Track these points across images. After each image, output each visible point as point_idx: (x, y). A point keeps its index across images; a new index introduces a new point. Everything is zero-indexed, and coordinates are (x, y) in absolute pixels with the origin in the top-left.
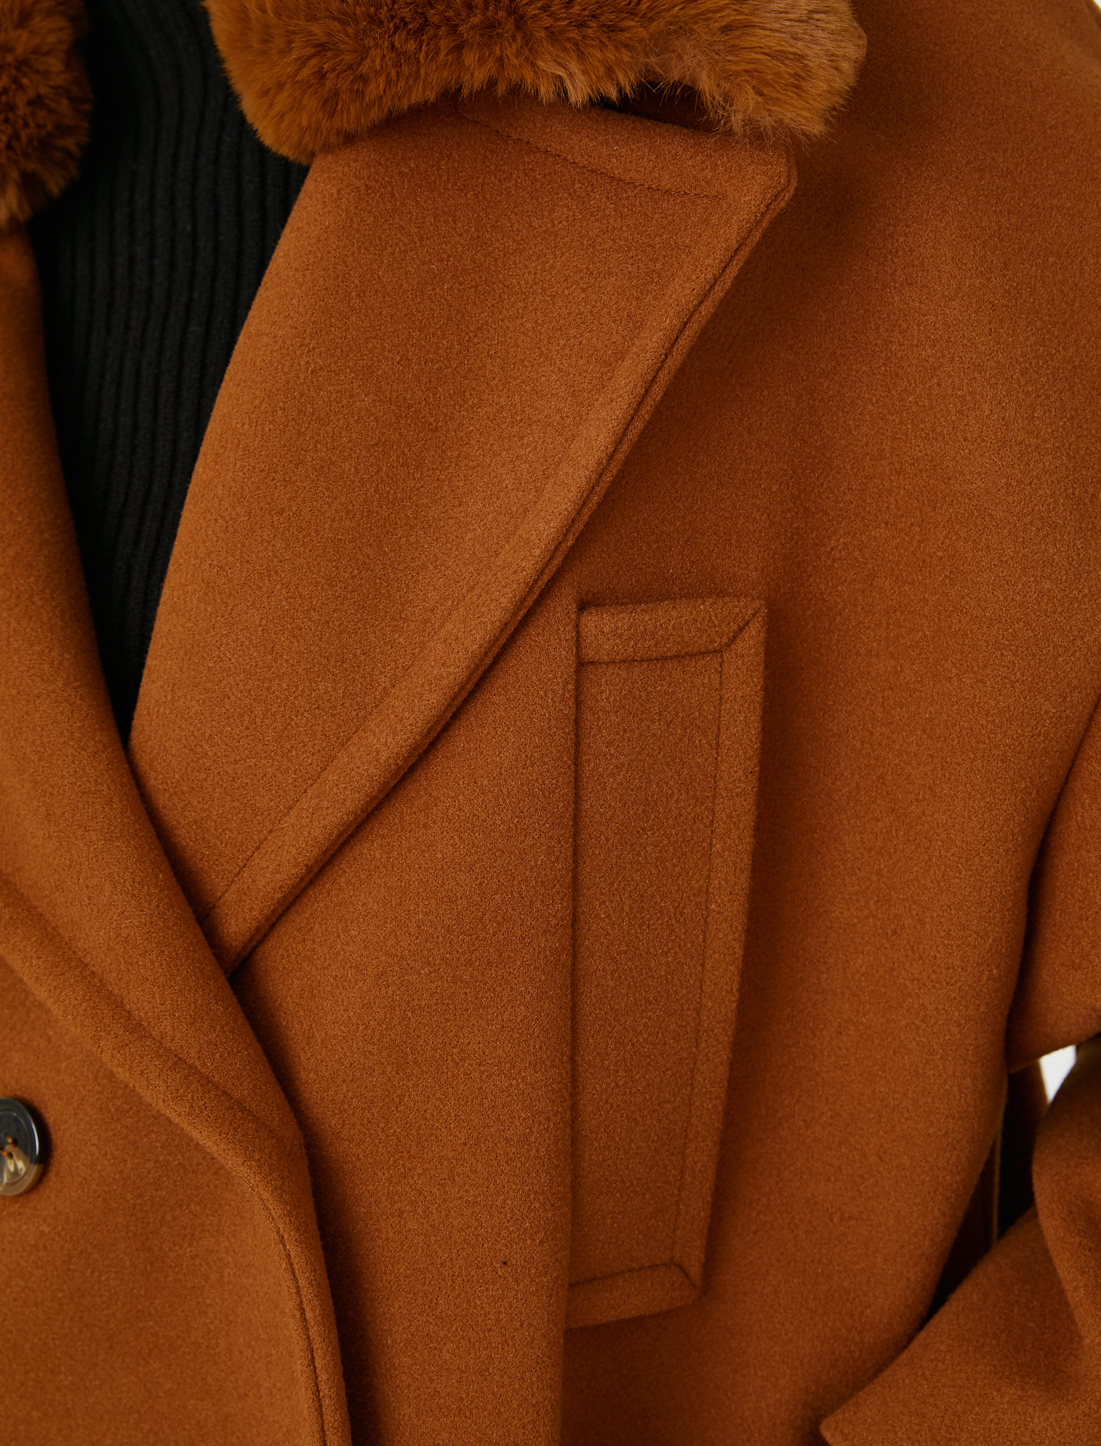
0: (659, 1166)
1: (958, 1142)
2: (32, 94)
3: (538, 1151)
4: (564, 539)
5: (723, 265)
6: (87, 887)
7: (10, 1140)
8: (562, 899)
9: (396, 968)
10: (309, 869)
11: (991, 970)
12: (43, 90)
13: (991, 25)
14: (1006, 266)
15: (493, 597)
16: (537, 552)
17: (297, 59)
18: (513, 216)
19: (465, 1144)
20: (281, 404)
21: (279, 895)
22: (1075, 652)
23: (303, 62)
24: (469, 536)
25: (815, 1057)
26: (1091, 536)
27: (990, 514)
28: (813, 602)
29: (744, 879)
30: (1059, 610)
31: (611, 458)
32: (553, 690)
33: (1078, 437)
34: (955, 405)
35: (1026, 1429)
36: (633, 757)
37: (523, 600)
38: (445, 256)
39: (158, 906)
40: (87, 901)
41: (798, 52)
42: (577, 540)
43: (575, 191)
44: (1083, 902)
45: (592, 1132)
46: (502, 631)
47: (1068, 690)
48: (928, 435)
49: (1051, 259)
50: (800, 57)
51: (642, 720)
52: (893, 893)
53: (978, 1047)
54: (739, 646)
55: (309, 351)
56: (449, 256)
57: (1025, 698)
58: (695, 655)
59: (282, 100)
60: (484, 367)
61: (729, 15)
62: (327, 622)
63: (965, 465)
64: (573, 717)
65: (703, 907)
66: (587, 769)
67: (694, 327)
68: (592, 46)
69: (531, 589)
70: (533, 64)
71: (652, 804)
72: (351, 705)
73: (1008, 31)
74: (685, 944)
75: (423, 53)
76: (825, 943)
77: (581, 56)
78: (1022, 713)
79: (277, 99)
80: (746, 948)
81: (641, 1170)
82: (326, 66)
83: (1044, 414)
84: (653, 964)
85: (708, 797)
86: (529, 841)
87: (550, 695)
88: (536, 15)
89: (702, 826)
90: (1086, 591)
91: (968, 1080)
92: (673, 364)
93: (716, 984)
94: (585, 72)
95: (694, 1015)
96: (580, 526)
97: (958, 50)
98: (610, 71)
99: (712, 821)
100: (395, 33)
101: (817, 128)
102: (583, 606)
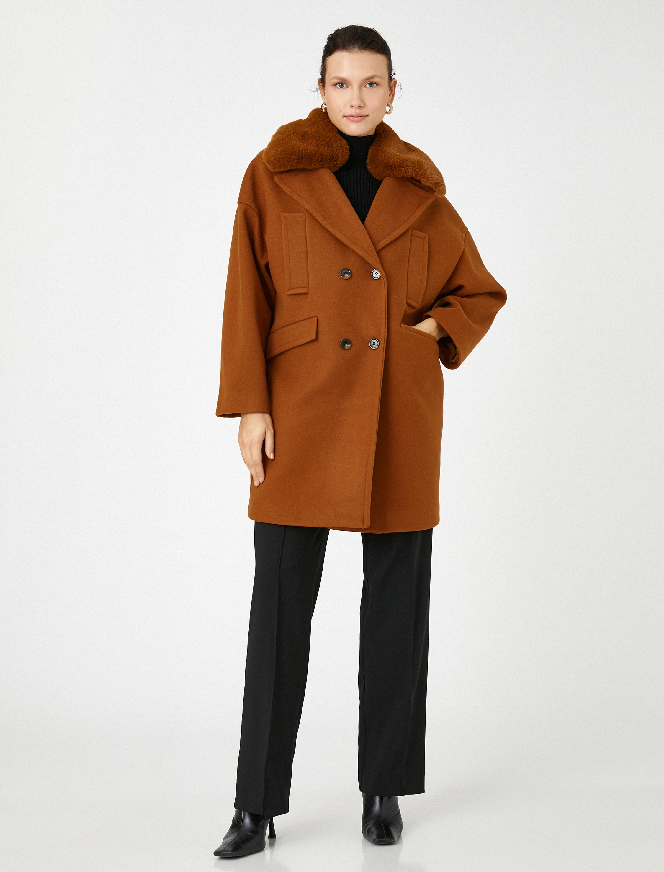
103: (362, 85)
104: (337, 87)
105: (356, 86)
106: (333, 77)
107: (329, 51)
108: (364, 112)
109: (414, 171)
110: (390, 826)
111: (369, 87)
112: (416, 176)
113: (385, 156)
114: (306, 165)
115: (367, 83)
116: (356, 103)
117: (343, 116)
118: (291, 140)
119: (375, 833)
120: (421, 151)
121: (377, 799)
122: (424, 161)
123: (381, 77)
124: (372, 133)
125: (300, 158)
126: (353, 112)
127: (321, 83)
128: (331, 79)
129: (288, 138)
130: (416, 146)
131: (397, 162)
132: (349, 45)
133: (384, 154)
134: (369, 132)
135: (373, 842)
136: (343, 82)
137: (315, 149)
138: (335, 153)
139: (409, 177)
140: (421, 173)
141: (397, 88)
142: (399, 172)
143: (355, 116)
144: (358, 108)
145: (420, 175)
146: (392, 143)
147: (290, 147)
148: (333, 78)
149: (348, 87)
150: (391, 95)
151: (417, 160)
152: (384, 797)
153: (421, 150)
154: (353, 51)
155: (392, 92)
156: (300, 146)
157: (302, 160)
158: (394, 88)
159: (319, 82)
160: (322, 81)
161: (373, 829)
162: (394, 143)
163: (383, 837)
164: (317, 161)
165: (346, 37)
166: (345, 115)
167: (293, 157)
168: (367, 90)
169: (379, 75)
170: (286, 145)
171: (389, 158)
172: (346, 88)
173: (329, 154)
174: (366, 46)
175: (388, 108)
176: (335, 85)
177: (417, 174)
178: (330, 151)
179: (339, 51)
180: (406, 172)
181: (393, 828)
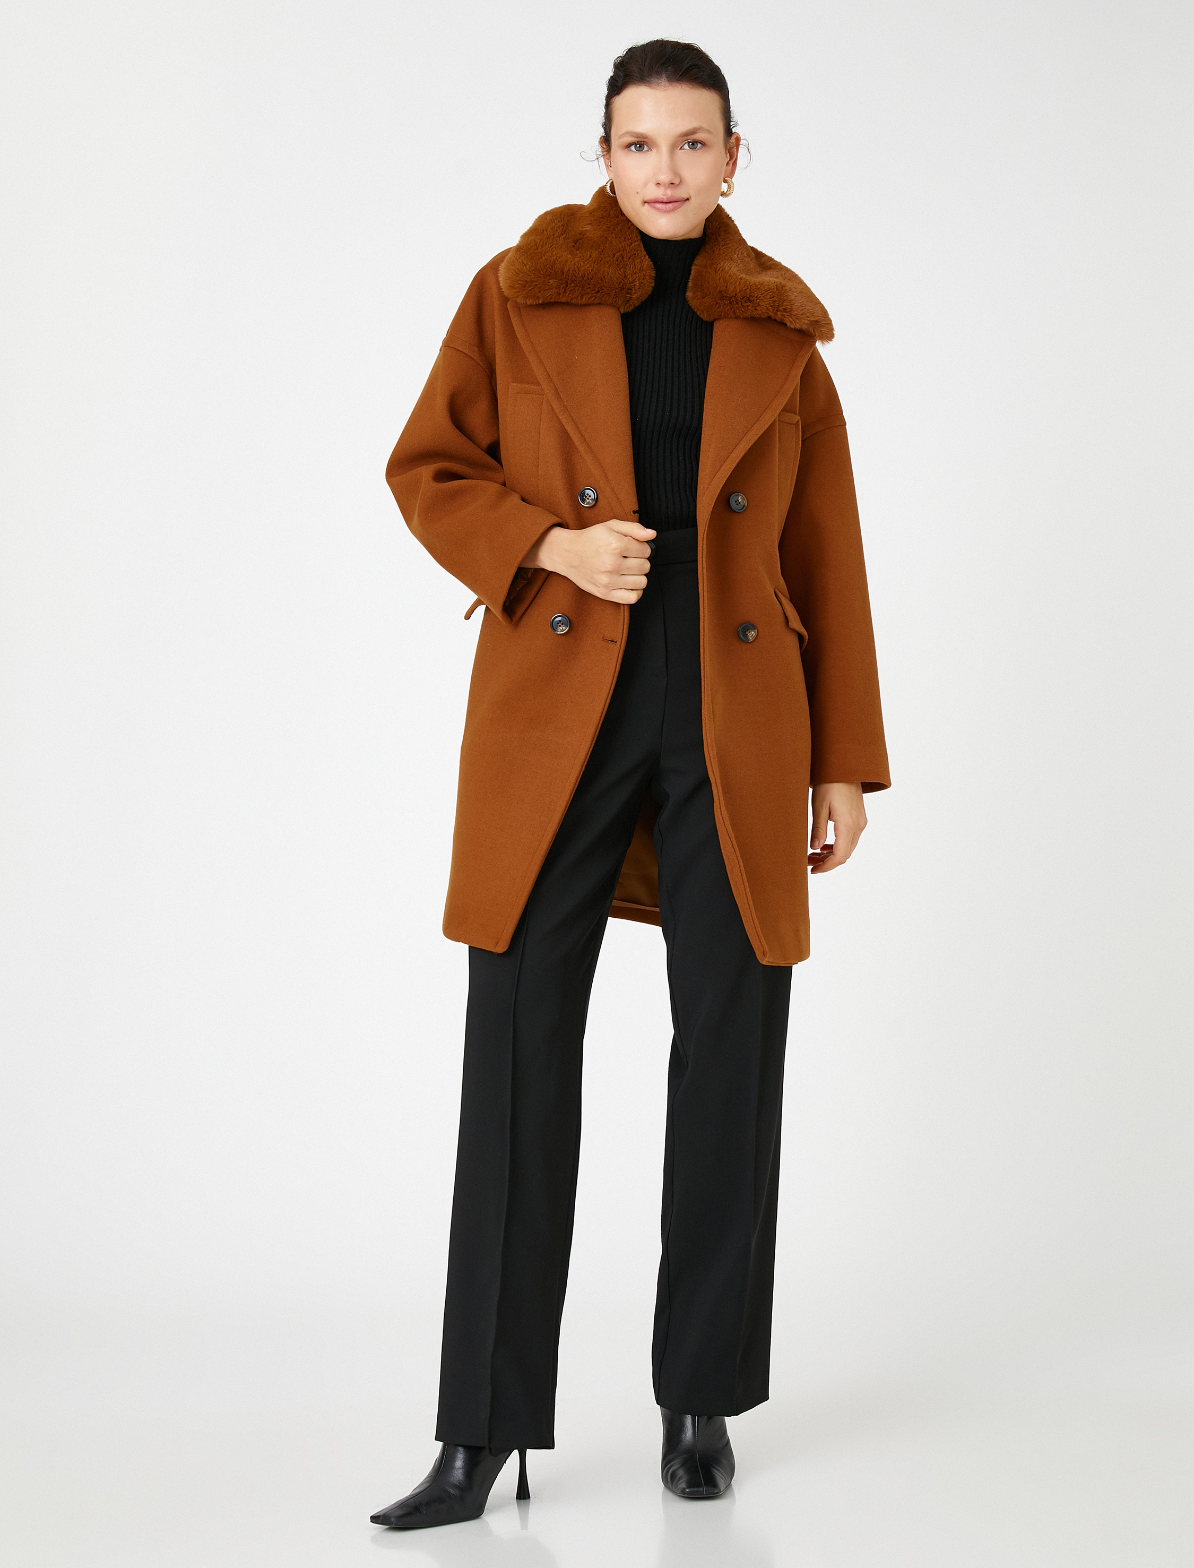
103: (675, 146)
104: (631, 150)
105: (664, 148)
106: (623, 133)
107: (616, 87)
108: (681, 193)
109: (771, 306)
110: (712, 1466)
111: (688, 148)
112: (776, 314)
113: (719, 280)
114: (572, 299)
115: (684, 143)
116: (665, 177)
117: (642, 201)
118: (553, 249)
119: (685, 1478)
120: (785, 267)
121: (688, 1420)
122: (789, 285)
123: (709, 132)
124: (697, 234)
125: (562, 286)
126: (659, 193)
127: (604, 144)
128: (620, 137)
129: (548, 243)
130: (777, 258)
131: (740, 291)
132: (650, 74)
133: (718, 274)
134: (690, 231)
135: (682, 1495)
136: (641, 141)
137: (592, 270)
138: (629, 279)
139: (762, 316)
140: (784, 307)
141: (742, 151)
142: (743, 310)
143: (665, 201)
144: (668, 187)
145: (781, 312)
146: (735, 255)
147: (548, 262)
148: (624, 135)
149: (652, 150)
150: (731, 163)
151: (777, 286)
152: (700, 1419)
153: (785, 265)
154: (658, 85)
155: (731, 158)
156: (567, 261)
157: (565, 290)
158: (736, 150)
159: (601, 142)
160: (606, 140)
161: (681, 1472)
162: (739, 256)
163: (700, 1486)
164: (593, 292)
165: (645, 61)
166: (646, 199)
167: (551, 281)
168: (685, 154)
169: (705, 126)
170: (542, 257)
171: (727, 284)
172: (648, 151)
173: (616, 280)
174: (681, 76)
175: (724, 187)
176: (629, 146)
177: (777, 311)
178: (619, 273)
179: (634, 86)
180: (756, 310)
181: (718, 1470)
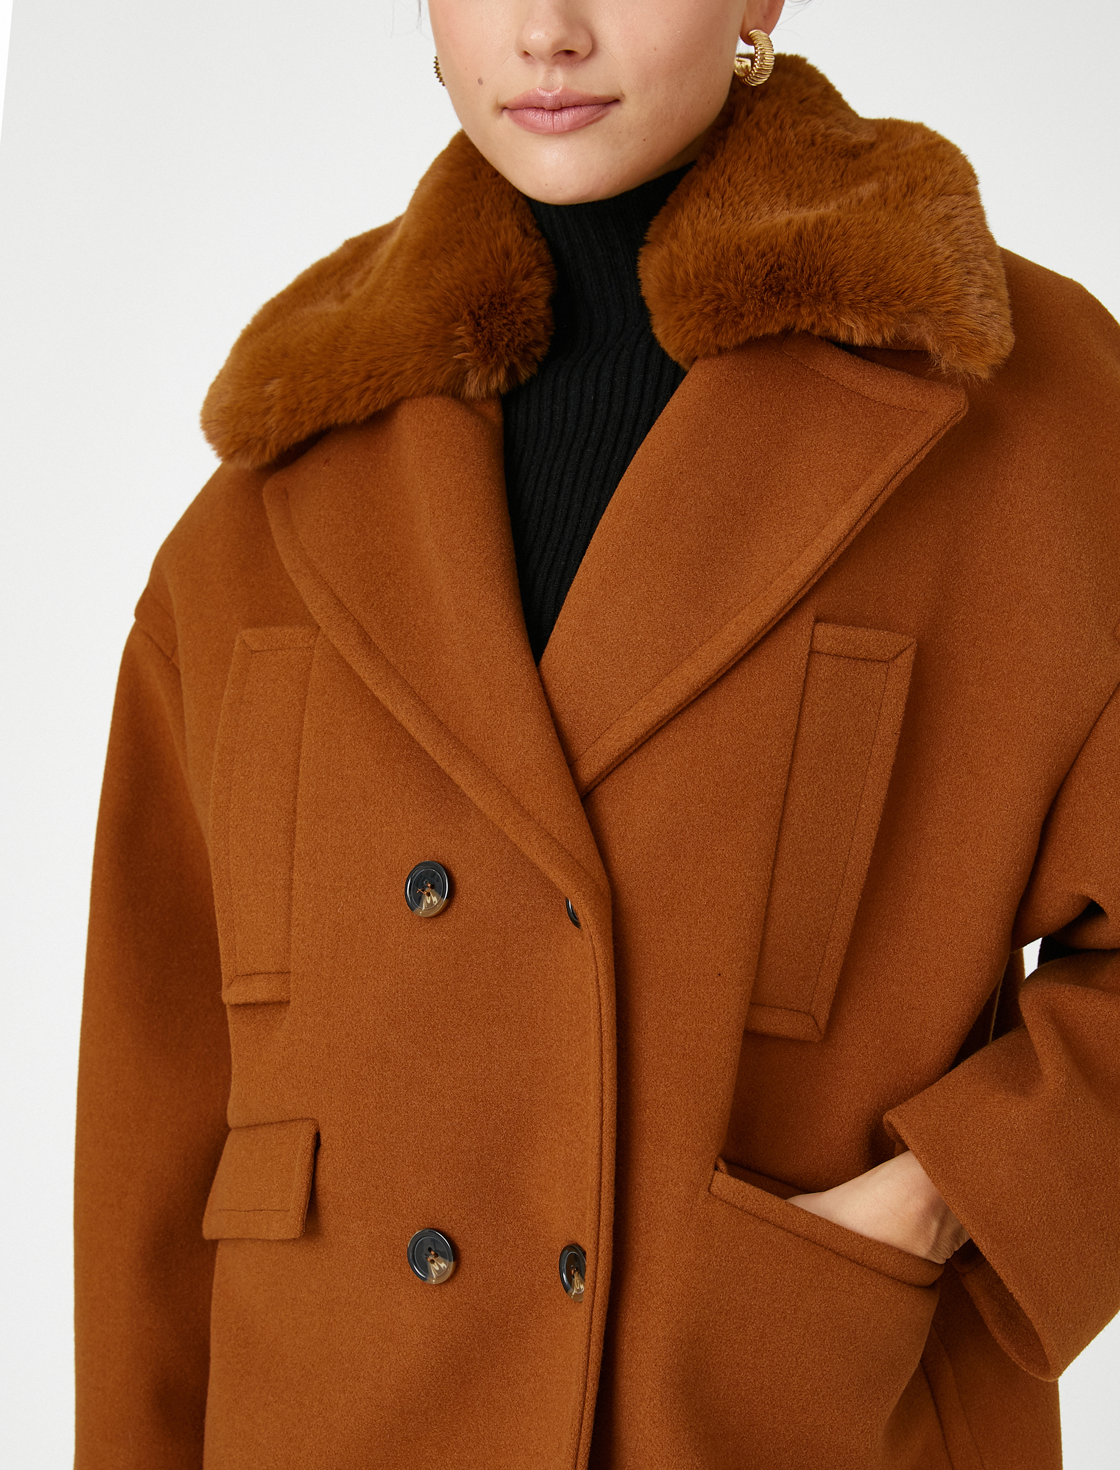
0: (810, 949)
1: (983, 967)
2: (526, 317)
3: (746, 916)
4: (813, 578)
5: (923, 445)
6: (509, 736)
7: (429, 885)
8: (782, 778)
9: (684, 802)
10: (637, 740)
11: (1017, 867)
12: (532, 317)
13: (1081, 347)
14: (1074, 476)
15: (768, 602)
16: (797, 581)
17: (704, 301)
18: (804, 409)
19: (706, 906)
20: (661, 488)
21: (617, 754)
22: (1088, 689)
23: (709, 302)
24: (755, 572)
25: (904, 913)
26: (1104, 629)
27: (1051, 608)
28: (940, 649)
29: (883, 794)
30: (1083, 665)
31: (845, 538)
32: (794, 662)
33: (1103, 574)
34: (1038, 547)
35: (1007, 1116)
36: (833, 709)
37: (785, 607)
38: (763, 424)
39: (546, 750)
40: (507, 745)
41: (984, 332)
42: (819, 580)
43: (841, 401)
44: (1074, 835)
45: (777, 916)
46: (770, 622)
47: (1081, 710)
48: (1020, 562)
49: (1099, 477)
50: (984, 334)
51: (840, 689)
52: (965, 819)
53: (1002, 912)
54: (899, 661)
55: (680, 462)
56: (765, 424)
57: (1057, 711)
58: (874, 661)
59: (690, 324)
60: (776, 486)
61: (951, 305)
62: (668, 607)
63: (1040, 580)
64: (803, 679)
65: (858, 804)
66: (807, 710)
67: (902, 476)
68: (874, 312)
69: (790, 602)
70: (838, 320)
71: (839, 738)
72: (675, 654)
73: (1089, 351)
74: (844, 823)
75: (779, 305)
76: (918, 847)
77: (866, 317)
78: (1055, 719)
79: (687, 323)
80: (878, 834)
81: (801, 948)
82: (722, 306)
83: (1086, 558)
84: (825, 830)
85: (870, 742)
86: (769, 742)
87: (792, 663)
88: (846, 292)
89: (864, 758)
90: (1098, 657)
91: (994, 931)
92: (887, 493)
93: (858, 851)
94: (866, 327)
95: (843, 866)
96: (822, 572)
97: (1062, 357)
98: (880, 330)
99: (870, 757)
100: (765, 292)
101: (985, 375)
102: (817, 620)
108: (592, 79)
116: (542, 38)
117: (495, 104)
143: (549, 106)
144: (557, 62)
166: (504, 100)
